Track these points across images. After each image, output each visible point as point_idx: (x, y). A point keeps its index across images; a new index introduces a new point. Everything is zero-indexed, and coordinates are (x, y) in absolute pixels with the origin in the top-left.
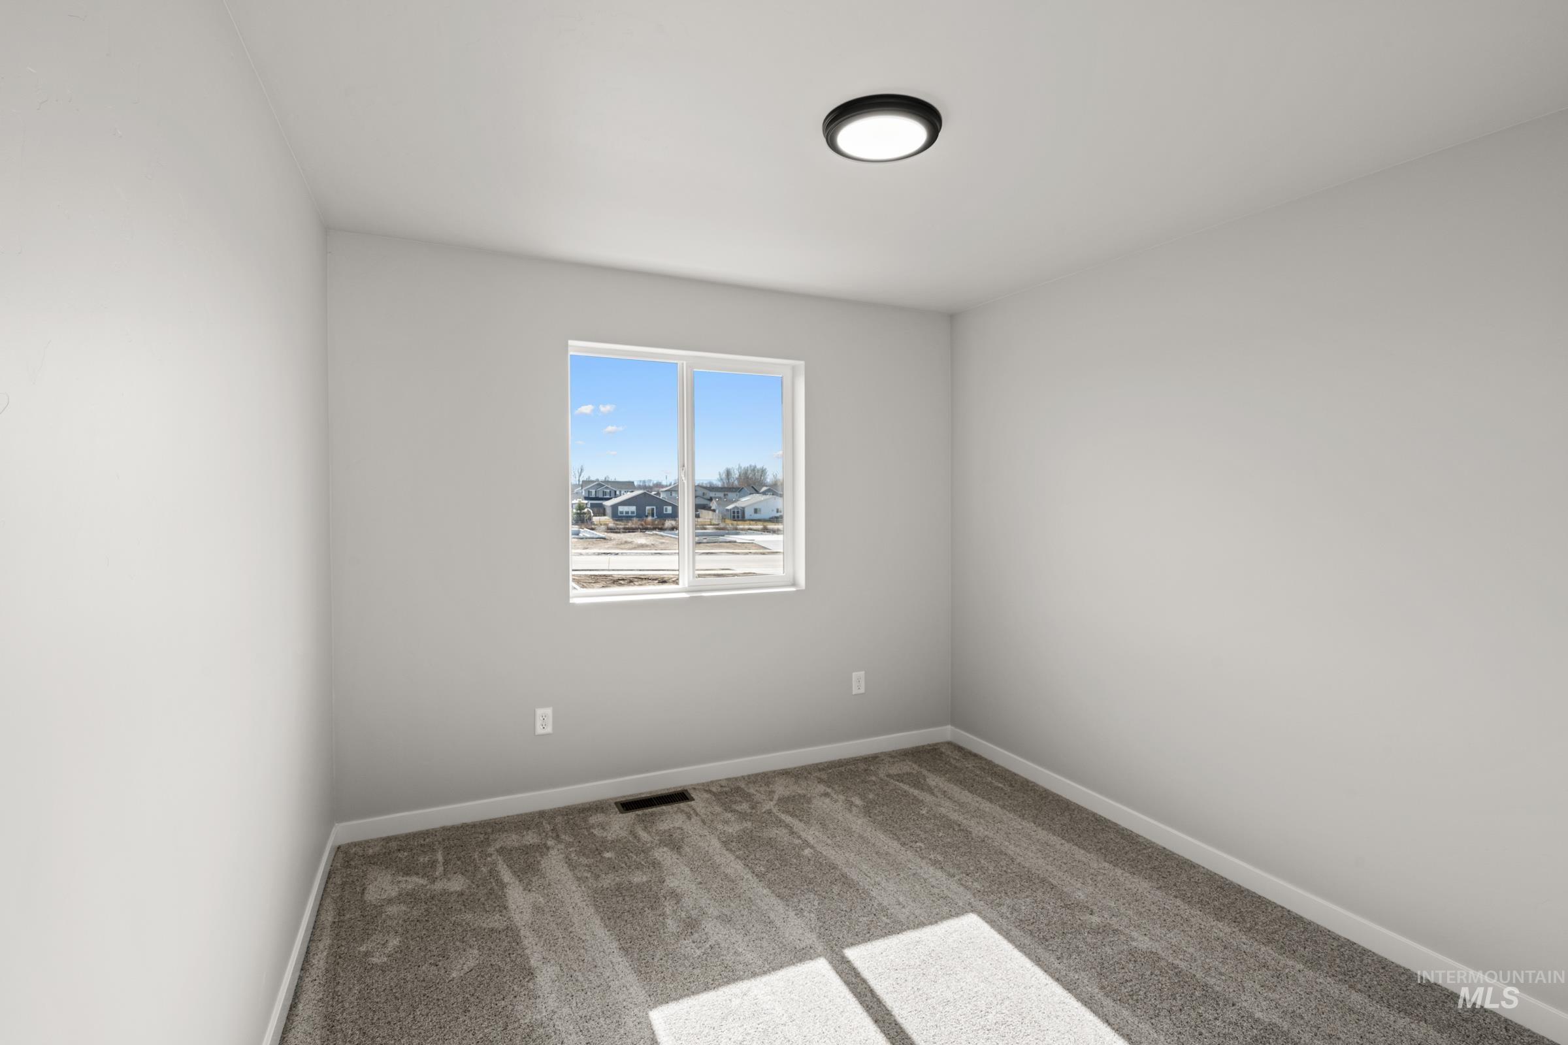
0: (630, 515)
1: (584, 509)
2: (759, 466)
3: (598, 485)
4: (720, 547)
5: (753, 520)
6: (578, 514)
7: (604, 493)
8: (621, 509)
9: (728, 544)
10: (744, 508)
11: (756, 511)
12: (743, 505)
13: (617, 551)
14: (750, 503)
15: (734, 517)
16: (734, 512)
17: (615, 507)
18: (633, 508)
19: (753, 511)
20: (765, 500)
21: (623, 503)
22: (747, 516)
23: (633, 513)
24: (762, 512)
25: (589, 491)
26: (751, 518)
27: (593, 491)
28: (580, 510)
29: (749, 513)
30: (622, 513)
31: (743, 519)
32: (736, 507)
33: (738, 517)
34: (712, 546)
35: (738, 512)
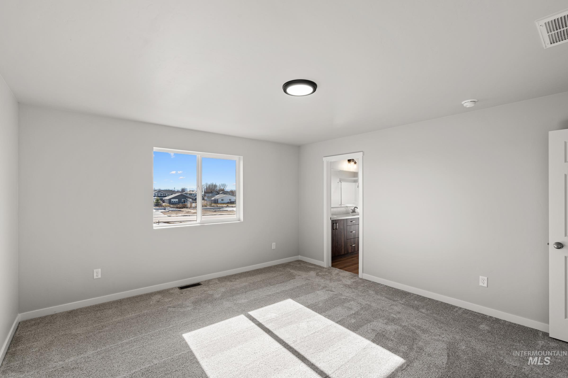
0: (176, 202)
1: (159, 201)
2: (214, 184)
3: (158, 191)
4: (224, 212)
5: (222, 203)
6: (156, 202)
7: (161, 195)
8: (172, 200)
9: (225, 211)
10: (218, 199)
11: (222, 200)
12: (217, 198)
13: (189, 215)
14: (220, 197)
15: (214, 202)
16: (214, 201)
17: (170, 200)
18: (177, 200)
19: (221, 200)
20: (225, 196)
21: (173, 198)
22: (219, 202)
23: (177, 201)
24: (224, 200)
25: (155, 194)
26: (221, 202)
27: (157, 194)
28: (157, 201)
29: (220, 201)
30: (173, 201)
31: (218, 203)
32: (215, 199)
33: (216, 202)
34: (221, 212)
35: (216, 201)
